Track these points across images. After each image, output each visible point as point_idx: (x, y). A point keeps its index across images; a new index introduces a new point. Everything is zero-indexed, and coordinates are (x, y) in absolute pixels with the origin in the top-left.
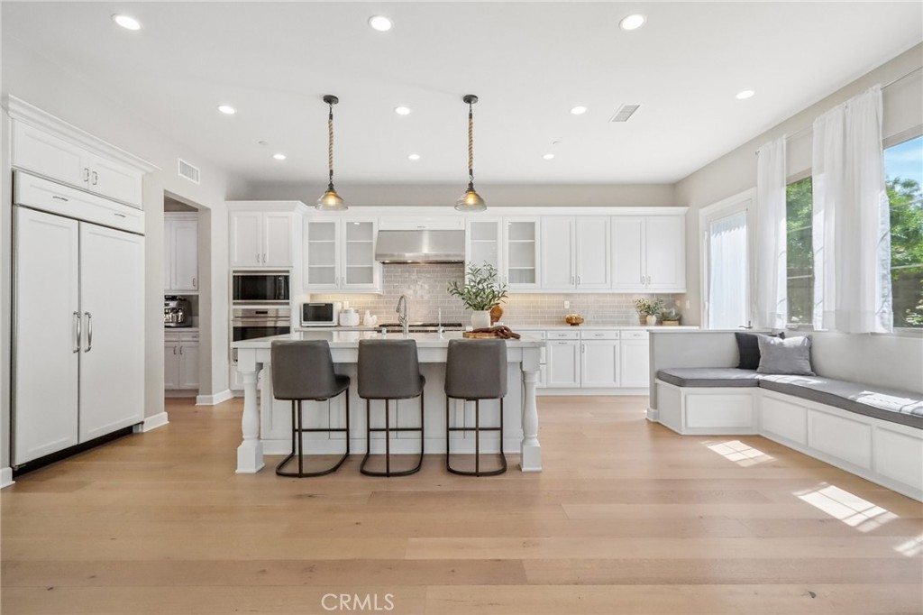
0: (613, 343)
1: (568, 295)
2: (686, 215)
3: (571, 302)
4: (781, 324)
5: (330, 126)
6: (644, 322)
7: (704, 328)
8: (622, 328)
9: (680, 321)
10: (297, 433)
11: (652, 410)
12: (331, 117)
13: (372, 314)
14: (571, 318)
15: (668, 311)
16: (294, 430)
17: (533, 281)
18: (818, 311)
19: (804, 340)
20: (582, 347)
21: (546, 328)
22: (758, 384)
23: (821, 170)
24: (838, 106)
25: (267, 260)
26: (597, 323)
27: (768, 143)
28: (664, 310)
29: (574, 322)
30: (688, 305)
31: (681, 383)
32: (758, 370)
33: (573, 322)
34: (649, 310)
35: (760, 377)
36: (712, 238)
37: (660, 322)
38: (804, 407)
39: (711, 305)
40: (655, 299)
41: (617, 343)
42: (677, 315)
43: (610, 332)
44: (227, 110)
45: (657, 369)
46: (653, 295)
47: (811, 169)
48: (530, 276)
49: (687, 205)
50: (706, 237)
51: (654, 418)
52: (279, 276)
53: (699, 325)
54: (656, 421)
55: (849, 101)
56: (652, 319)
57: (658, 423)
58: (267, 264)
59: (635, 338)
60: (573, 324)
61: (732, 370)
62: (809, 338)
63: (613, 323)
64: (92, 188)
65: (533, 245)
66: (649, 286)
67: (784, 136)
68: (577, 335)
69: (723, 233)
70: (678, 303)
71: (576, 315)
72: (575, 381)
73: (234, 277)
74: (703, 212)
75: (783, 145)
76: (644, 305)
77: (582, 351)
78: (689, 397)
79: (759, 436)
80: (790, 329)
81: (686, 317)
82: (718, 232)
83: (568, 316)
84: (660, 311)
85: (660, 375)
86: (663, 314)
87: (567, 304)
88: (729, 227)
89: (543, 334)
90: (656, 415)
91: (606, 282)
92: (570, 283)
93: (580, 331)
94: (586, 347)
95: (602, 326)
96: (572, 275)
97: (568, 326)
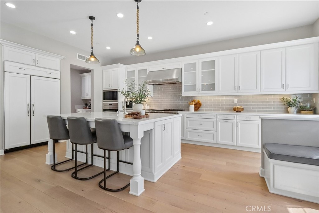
0: (257, 122)
1: (236, 96)
3: (238, 100)
5: (92, 28)
6: (286, 111)
9: (314, 111)
10: (74, 152)
12: (92, 25)
13: (148, 105)
15: (305, 105)
16: (73, 150)
17: (214, 89)
20: (237, 124)
21: (216, 113)
25: (112, 86)
28: (302, 104)
29: (237, 110)
31: (270, 155)
37: (299, 112)
41: (260, 123)
42: (311, 107)
43: (255, 116)
44: (73, 32)
48: (212, 87)
52: (115, 91)
54: (262, 176)
56: (293, 110)
57: (264, 178)
58: (112, 88)
60: (237, 112)
63: (265, 112)
64: (37, 65)
65: (214, 72)
66: (287, 90)
68: (234, 118)
71: (238, 107)
72: (233, 142)
73: (104, 92)
76: (288, 101)
77: (237, 126)
83: (235, 107)
84: (298, 105)
85: (265, 147)
86: (300, 107)
87: (236, 101)
89: (215, 116)
91: (257, 89)
92: (234, 89)
93: (236, 115)
94: (239, 124)
95: (257, 113)
96: (236, 86)
97: (234, 112)
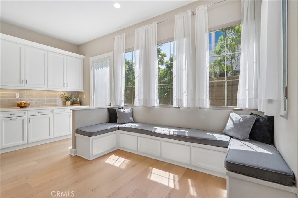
0: (49, 116)
1: (19, 90)
2: (84, 59)
3: (21, 94)
4: (123, 104)
6: (65, 105)
7: (92, 107)
8: (53, 108)
9: (81, 103)
11: (74, 150)
14: (21, 104)
15: (76, 99)
18: (136, 99)
19: (131, 110)
22: (119, 128)
23: (138, 49)
24: (143, 27)
26: (38, 106)
27: (118, 35)
28: (74, 99)
29: (23, 105)
30: (84, 96)
31: (90, 134)
32: (117, 123)
33: (21, 106)
34: (67, 99)
35: (118, 125)
36: (95, 70)
37: (72, 104)
38: (136, 136)
39: (95, 97)
40: (70, 94)
41: (51, 116)
42: (79, 101)
43: (47, 111)
45: (76, 128)
46: (69, 92)
47: (134, 47)
49: (85, 56)
50: (92, 69)
51: (74, 154)
53: (89, 105)
54: (75, 155)
55: (147, 25)
56: (69, 103)
57: (77, 156)
59: (61, 112)
60: (22, 107)
61: (107, 124)
62: (132, 109)
63: (48, 106)
66: (67, 88)
67: (125, 34)
68: (25, 113)
69: (100, 68)
70: (80, 96)
71: (24, 102)
72: (23, 140)
74: (91, 59)
75: (124, 37)
76: (65, 97)
77: (28, 121)
78: (94, 141)
79: (118, 150)
80: (125, 106)
81: (84, 101)
82: (98, 68)
83: (18, 102)
84: (72, 99)
85: (78, 131)
86: (74, 101)
87: (18, 96)
88: (102, 66)
90: (76, 152)
91: (44, 84)
92: (20, 83)
93: (27, 111)
94: (31, 120)
95: (41, 107)
96: (22, 79)
97: (18, 108)
